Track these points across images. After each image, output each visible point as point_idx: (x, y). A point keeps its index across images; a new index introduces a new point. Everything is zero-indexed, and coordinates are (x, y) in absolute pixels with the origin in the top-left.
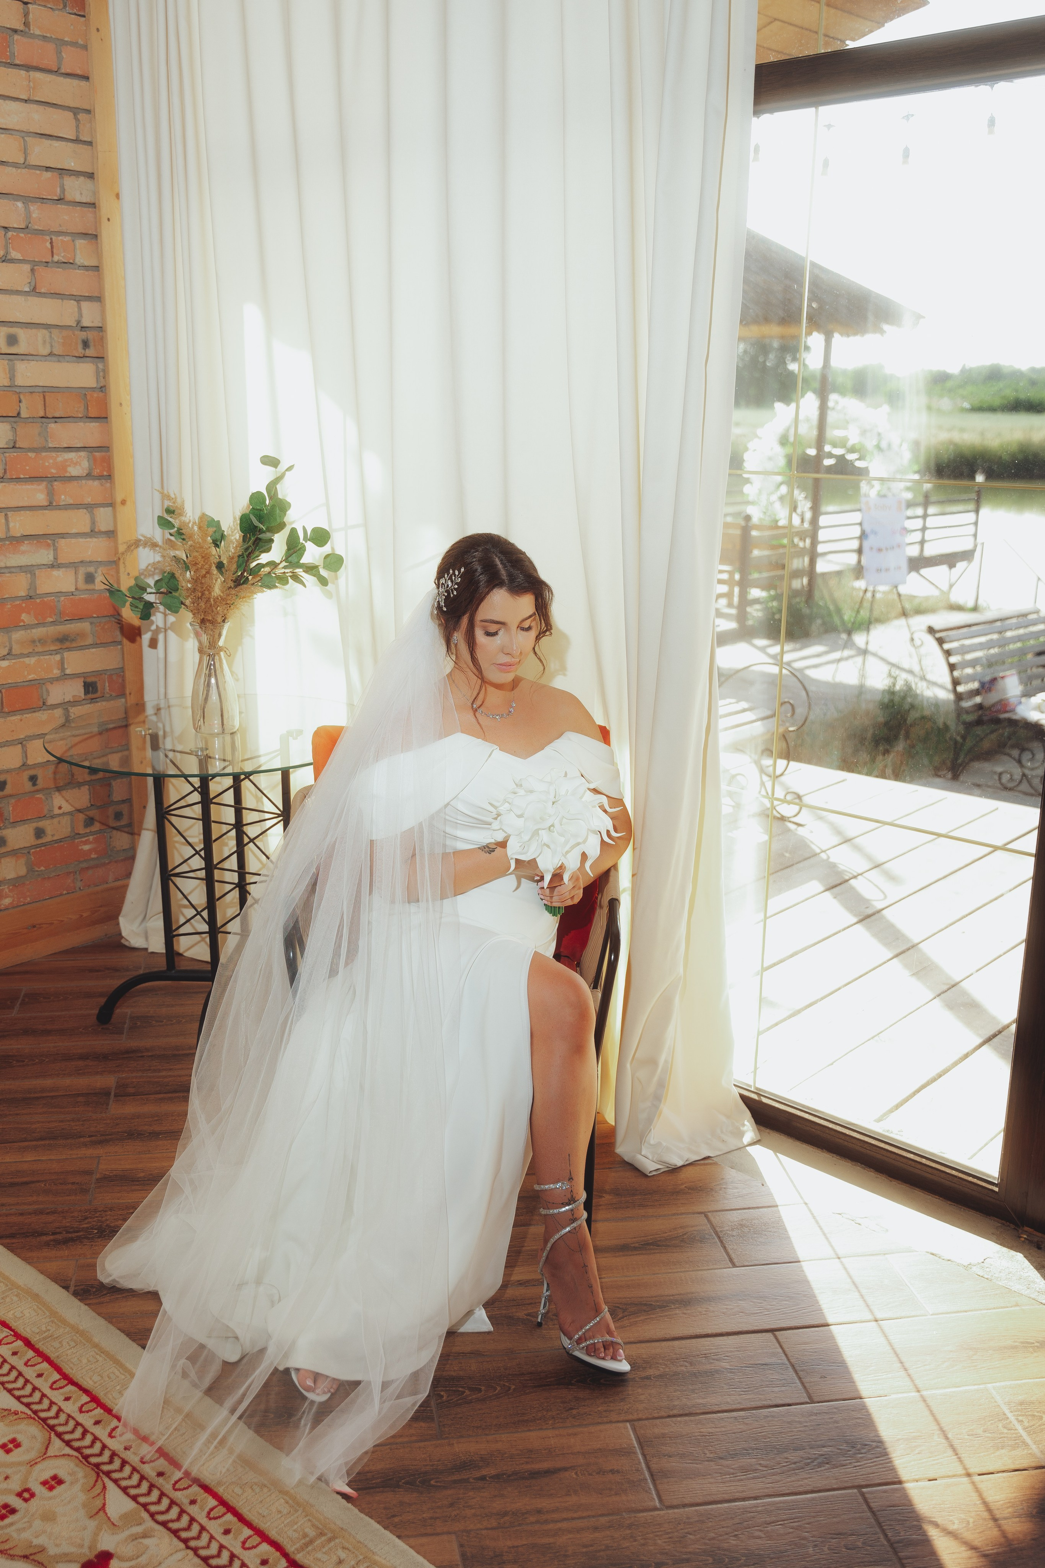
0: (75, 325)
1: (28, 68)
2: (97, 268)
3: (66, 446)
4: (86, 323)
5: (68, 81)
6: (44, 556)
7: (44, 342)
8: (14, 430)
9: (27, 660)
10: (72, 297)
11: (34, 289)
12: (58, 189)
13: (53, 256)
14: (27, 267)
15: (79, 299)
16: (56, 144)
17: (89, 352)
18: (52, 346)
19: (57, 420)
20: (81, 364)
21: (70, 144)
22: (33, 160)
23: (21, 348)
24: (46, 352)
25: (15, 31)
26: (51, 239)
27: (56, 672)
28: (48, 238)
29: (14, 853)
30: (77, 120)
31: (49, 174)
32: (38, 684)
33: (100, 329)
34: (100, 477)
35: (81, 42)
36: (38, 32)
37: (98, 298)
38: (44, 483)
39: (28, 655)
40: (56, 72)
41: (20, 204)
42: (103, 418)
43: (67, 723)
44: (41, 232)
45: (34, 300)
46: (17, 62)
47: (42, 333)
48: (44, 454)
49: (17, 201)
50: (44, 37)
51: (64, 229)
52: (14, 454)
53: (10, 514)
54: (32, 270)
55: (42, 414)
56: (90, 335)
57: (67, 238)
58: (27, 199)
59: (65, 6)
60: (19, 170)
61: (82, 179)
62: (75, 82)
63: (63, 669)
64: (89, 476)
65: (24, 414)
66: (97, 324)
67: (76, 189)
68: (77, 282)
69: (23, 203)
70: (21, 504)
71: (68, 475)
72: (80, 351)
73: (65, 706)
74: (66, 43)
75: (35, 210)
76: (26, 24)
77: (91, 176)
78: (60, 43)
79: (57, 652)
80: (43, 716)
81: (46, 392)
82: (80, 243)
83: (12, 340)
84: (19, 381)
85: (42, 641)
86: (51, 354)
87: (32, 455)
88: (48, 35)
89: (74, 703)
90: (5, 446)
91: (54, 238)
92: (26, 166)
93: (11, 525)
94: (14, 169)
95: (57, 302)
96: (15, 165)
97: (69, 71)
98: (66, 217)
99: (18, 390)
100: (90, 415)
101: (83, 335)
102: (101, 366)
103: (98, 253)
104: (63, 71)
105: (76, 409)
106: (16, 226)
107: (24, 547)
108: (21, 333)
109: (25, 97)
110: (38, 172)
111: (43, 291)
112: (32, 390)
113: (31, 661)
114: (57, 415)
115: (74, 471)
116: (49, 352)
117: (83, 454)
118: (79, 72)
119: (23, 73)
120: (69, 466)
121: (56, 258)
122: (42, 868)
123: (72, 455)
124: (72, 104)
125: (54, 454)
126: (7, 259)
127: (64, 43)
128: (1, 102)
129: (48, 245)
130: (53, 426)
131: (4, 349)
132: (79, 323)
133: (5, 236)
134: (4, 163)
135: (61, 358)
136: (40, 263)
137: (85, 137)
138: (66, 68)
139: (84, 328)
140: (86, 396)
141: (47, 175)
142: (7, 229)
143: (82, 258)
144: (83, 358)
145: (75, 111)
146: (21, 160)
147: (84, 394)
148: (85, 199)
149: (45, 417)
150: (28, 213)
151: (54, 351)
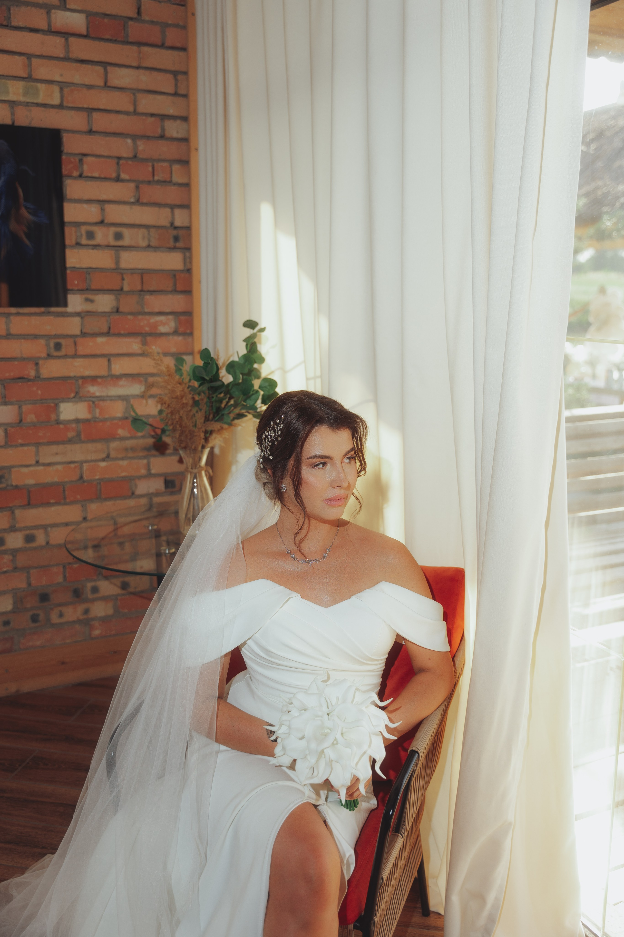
0: (168, 225)
1: (139, 44)
2: (187, 185)
3: (157, 311)
4: (177, 223)
5: (170, 52)
6: (136, 389)
7: (144, 238)
8: (117, 300)
9: (121, 463)
10: (166, 205)
11: (138, 200)
12: (160, 129)
13: (153, 177)
14: (132, 185)
15: (172, 207)
16: (159, 97)
17: (178, 245)
18: (149, 240)
19: (151, 293)
20: (172, 253)
21: (169, 97)
22: (141, 109)
23: (126, 241)
24: (144, 244)
25: (131, 19)
26: (153, 165)
27: (143, 472)
28: (150, 164)
29: (105, 599)
30: (176, 80)
31: (152, 119)
32: (130, 479)
33: (188, 228)
34: (184, 334)
35: (181, 23)
36: (147, 18)
37: (187, 206)
38: (140, 338)
39: (123, 459)
40: (162, 46)
41: (129, 141)
42: (188, 292)
43: (150, 507)
44: (146, 160)
45: (137, 209)
46: (131, 40)
47: (141, 232)
48: (140, 317)
49: (127, 138)
50: (152, 22)
51: (163, 157)
52: (116, 317)
53: (112, 359)
54: (137, 187)
55: (139, 288)
56: (181, 233)
57: (165, 164)
58: (135, 137)
60: (130, 117)
61: (178, 122)
62: (175, 53)
63: (149, 469)
64: (176, 332)
65: (126, 288)
66: (186, 224)
67: (173, 129)
68: (170, 194)
69: (133, 140)
70: (121, 351)
71: (158, 332)
72: (172, 244)
73: (150, 496)
74: (169, 25)
75: (141, 145)
76: (139, 13)
77: (185, 119)
78: (165, 26)
79: (145, 457)
80: (132, 502)
81: (143, 273)
82: (176, 167)
83: (118, 236)
84: (123, 265)
85: (133, 449)
86: (149, 246)
87: (130, 317)
88: (156, 20)
89: (157, 494)
90: (110, 311)
91: (155, 164)
92: (135, 113)
93: (113, 366)
94: (124, 116)
95: (156, 209)
96: (127, 113)
97: (170, 45)
98: (164, 149)
99: (122, 272)
100: (177, 290)
101: (175, 232)
102: (188, 254)
103: (189, 174)
104: (166, 45)
105: (166, 285)
106: (125, 155)
107: (122, 382)
108: (126, 232)
109: (135, 64)
110: (144, 118)
111: (145, 201)
112: (133, 271)
113: (124, 463)
114: (150, 289)
115: (163, 329)
116: (147, 245)
117: (171, 317)
118: (178, 45)
119: (135, 48)
120: (160, 325)
121: (156, 178)
122: (126, 611)
123: (162, 318)
124: (172, 68)
125: (148, 317)
126: (118, 179)
127: (166, 25)
128: (117, 69)
129: (150, 169)
130: (148, 297)
131: (112, 242)
132: (172, 224)
133: (118, 164)
134: (118, 112)
135: (156, 249)
136: (143, 182)
137: (182, 91)
138: (168, 43)
139: (176, 228)
140: (175, 276)
141: (151, 119)
142: (119, 158)
143: (177, 178)
144: (174, 249)
145: (175, 73)
146: (131, 109)
147: (173, 274)
148: (179, 136)
149: (142, 291)
150: (135, 147)
151: (153, 244)
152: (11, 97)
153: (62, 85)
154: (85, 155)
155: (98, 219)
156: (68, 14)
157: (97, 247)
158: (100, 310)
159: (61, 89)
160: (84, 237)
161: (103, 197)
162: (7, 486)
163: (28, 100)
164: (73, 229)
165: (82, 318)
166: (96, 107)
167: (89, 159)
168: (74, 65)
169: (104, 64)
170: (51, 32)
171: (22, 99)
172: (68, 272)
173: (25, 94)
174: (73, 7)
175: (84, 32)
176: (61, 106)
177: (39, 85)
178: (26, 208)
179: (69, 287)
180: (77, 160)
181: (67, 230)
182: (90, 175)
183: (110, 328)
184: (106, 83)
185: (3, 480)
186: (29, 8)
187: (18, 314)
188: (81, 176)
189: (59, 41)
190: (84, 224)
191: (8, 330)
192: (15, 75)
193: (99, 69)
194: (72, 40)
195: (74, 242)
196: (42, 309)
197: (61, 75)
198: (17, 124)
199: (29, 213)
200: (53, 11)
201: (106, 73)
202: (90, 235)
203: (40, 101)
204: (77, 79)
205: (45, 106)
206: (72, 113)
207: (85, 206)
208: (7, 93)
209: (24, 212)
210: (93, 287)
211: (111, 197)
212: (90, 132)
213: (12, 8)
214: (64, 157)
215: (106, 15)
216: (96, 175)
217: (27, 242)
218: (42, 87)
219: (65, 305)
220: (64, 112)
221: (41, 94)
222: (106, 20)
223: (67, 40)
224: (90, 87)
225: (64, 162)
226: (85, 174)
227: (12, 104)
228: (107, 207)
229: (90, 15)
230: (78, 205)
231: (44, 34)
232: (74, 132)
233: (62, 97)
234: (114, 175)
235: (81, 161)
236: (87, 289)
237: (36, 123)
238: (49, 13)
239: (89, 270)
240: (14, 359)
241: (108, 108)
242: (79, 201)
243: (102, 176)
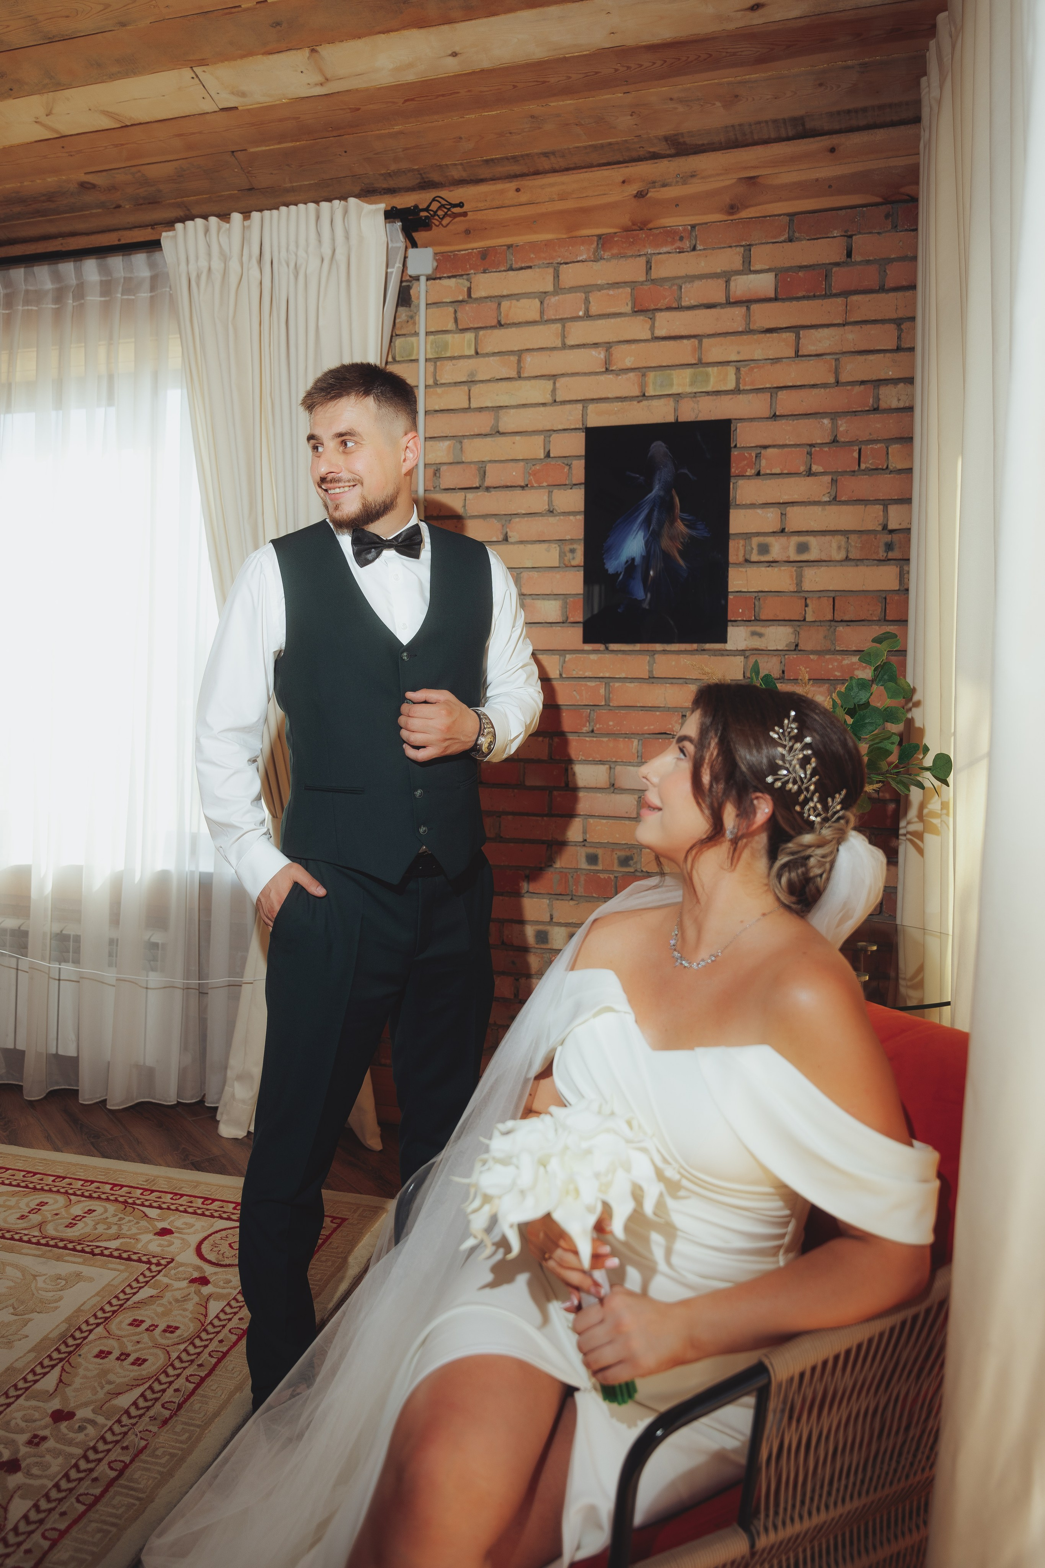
0: (880, 528)
1: (845, 294)
2: (908, 471)
3: (854, 648)
4: (892, 525)
5: (891, 294)
7: (839, 548)
8: (797, 633)
10: (876, 501)
11: (835, 498)
12: (871, 400)
13: (859, 465)
14: (828, 479)
15: (886, 503)
16: (871, 357)
17: (891, 555)
18: (848, 551)
19: (849, 623)
20: (881, 568)
21: (888, 355)
22: (843, 378)
23: (813, 555)
24: (841, 556)
25: (837, 264)
26: (860, 450)
28: (857, 448)
30: (900, 330)
31: (862, 387)
33: (908, 530)
35: (907, 255)
36: (860, 259)
37: (906, 500)
38: (827, 685)
40: (882, 289)
41: (826, 421)
42: (900, 620)
44: (850, 443)
45: (833, 509)
46: (834, 291)
47: (836, 541)
48: (827, 657)
49: (823, 418)
50: (868, 262)
51: (874, 437)
52: (793, 656)
54: (834, 481)
55: (829, 617)
56: (896, 537)
57: (879, 446)
58: (834, 416)
59: (895, 227)
60: (828, 390)
61: (901, 385)
62: (900, 294)
65: (810, 618)
66: (904, 525)
67: (890, 397)
68: (885, 486)
69: (832, 419)
72: (882, 554)
74: (892, 260)
75: (843, 425)
76: (849, 255)
77: (908, 381)
78: (885, 262)
81: (835, 597)
82: (894, 448)
83: (803, 548)
84: (807, 586)
86: (847, 559)
87: (814, 657)
88: (871, 258)
90: (786, 649)
91: (863, 447)
92: (837, 383)
94: (822, 390)
95: (860, 508)
96: (824, 386)
97: (892, 285)
98: (878, 426)
99: (806, 595)
100: (887, 618)
101: (887, 538)
102: (904, 568)
103: (910, 455)
104: (887, 287)
105: (870, 612)
106: (819, 441)
108: (812, 541)
110: (849, 388)
111: (843, 499)
112: (821, 594)
114: (846, 618)
116: (844, 556)
118: (904, 283)
119: (840, 300)
120: (857, 669)
121: (863, 466)
124: (894, 316)
125: (839, 657)
126: (810, 473)
127: (890, 261)
128: (812, 331)
129: (856, 455)
130: (841, 629)
131: (794, 557)
132: (885, 527)
133: (809, 453)
134: (814, 386)
135: (858, 562)
136: (844, 473)
137: (905, 345)
138: (890, 283)
139: (891, 532)
140: (885, 598)
141: (858, 389)
142: (812, 445)
143: (896, 463)
144: (886, 561)
145: (898, 322)
146: (832, 380)
147: (883, 597)
148: (901, 405)
149: (833, 620)
150: (835, 427)
151: (851, 556)
152: (675, 390)
153: (738, 365)
154: (765, 447)
155: (777, 527)
156: (752, 277)
157: (772, 564)
158: (772, 647)
159: (738, 370)
160: (755, 551)
161: (785, 498)
162: (636, 870)
163: (695, 390)
164: (742, 542)
165: (746, 657)
166: (782, 385)
167: (769, 450)
168: (755, 337)
169: (796, 329)
170: (730, 303)
171: (689, 389)
172: (731, 597)
173: (692, 384)
174: (758, 267)
175: (773, 296)
176: (737, 391)
177: (710, 369)
178: (682, 520)
179: (730, 617)
180: (754, 455)
181: (732, 544)
182: (768, 472)
183: (783, 672)
184: (797, 351)
185: (631, 862)
186: (704, 281)
187: (664, 652)
188: (758, 474)
189: (738, 312)
190: (758, 534)
191: (651, 671)
192: (682, 362)
193: (790, 336)
194: (754, 307)
195: (741, 559)
196: (695, 646)
197: (738, 353)
198: (679, 420)
199: (685, 525)
200: (733, 278)
201: (798, 338)
202: (764, 549)
203: (709, 389)
204: (758, 354)
205: (717, 393)
206: (751, 396)
207: (759, 511)
208: (672, 385)
209: (680, 526)
210: (763, 618)
211: (796, 497)
212: (775, 417)
213: (683, 286)
214: (735, 453)
215: (801, 267)
216: (778, 471)
217: (681, 562)
218: (712, 371)
219: (724, 640)
220: (740, 397)
221: (712, 380)
222: (800, 274)
223: (748, 308)
224: (776, 360)
225: (733, 459)
226: (762, 472)
227: (677, 397)
228: (790, 510)
229: (780, 273)
230: (750, 512)
231: (722, 308)
232: (752, 420)
233: (738, 380)
234: (802, 469)
235: (758, 456)
236: (756, 620)
237: (701, 417)
238: (728, 282)
239: (760, 594)
240: (657, 708)
241: (799, 383)
242: (753, 506)
243: (785, 472)
